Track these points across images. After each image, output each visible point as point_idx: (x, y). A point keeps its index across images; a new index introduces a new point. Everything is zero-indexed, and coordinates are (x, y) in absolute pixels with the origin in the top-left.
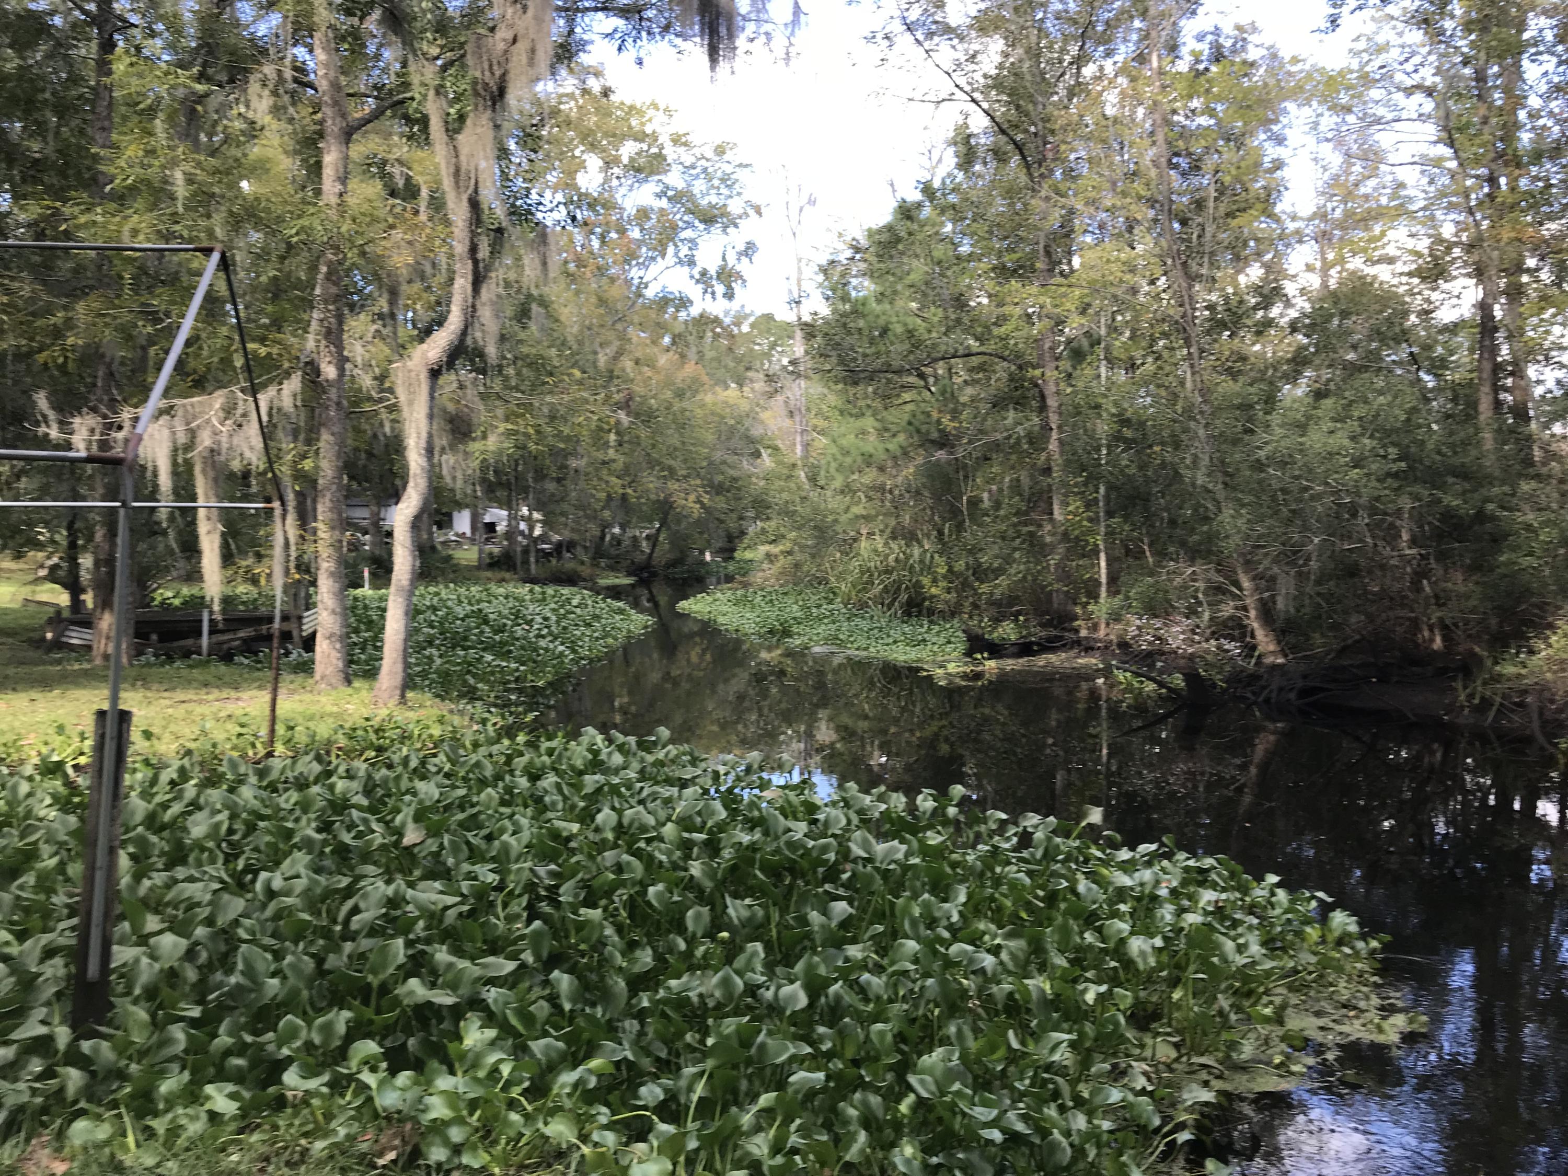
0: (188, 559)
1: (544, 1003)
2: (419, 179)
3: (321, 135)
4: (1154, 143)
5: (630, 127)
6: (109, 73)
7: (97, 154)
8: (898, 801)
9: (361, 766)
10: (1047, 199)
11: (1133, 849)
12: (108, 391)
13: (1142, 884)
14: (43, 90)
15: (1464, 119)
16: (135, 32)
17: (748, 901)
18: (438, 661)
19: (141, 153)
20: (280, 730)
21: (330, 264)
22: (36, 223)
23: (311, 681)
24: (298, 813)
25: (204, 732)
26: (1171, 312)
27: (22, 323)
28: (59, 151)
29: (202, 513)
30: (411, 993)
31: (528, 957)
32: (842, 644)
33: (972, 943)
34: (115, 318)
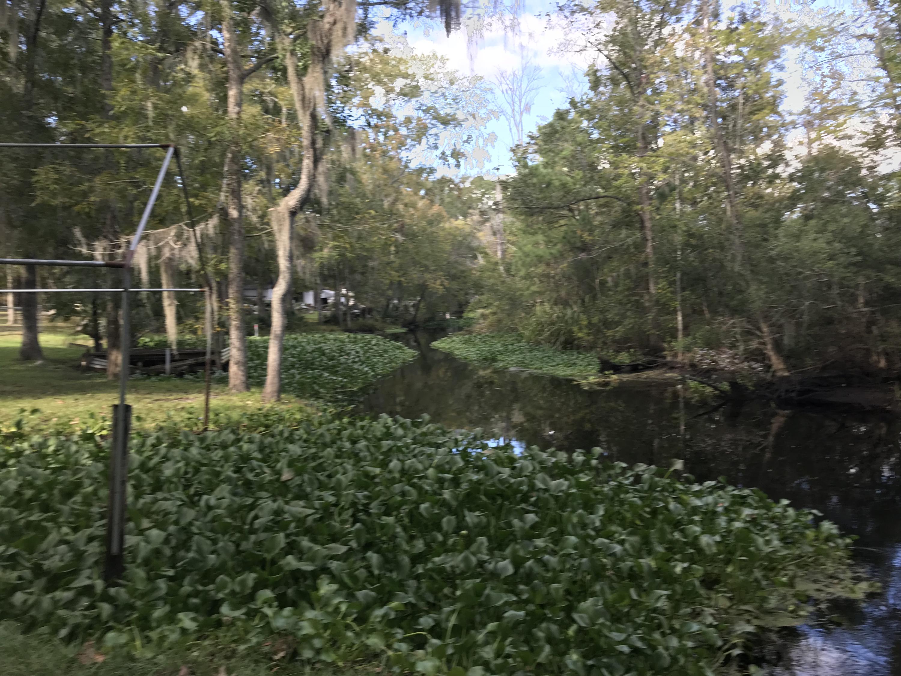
0: (157, 320)
1: (363, 570)
2: (282, 103)
3: (227, 79)
4: (706, 72)
5: (400, 71)
6: (109, 48)
7: (104, 94)
8: (563, 456)
9: (257, 436)
10: (643, 106)
11: (701, 484)
12: (112, 226)
13: (707, 505)
14: (72, 58)
15: (892, 54)
16: (123, 24)
17: (477, 513)
18: (298, 377)
19: (129, 93)
20: (212, 416)
21: (233, 152)
22: (71, 133)
23: (227, 388)
24: (222, 462)
25: (169, 417)
26: (718, 170)
27: (66, 189)
28: (83, 93)
29: (165, 294)
30: (288, 564)
31: (353, 544)
32: (527, 366)
33: (607, 538)
34: (116, 185)
